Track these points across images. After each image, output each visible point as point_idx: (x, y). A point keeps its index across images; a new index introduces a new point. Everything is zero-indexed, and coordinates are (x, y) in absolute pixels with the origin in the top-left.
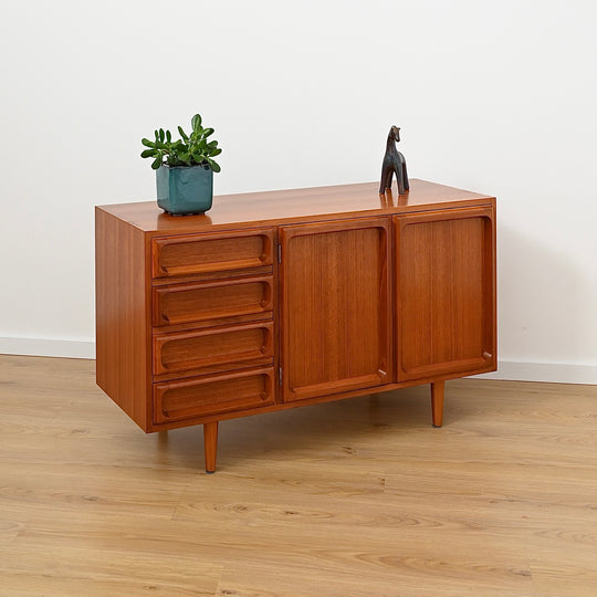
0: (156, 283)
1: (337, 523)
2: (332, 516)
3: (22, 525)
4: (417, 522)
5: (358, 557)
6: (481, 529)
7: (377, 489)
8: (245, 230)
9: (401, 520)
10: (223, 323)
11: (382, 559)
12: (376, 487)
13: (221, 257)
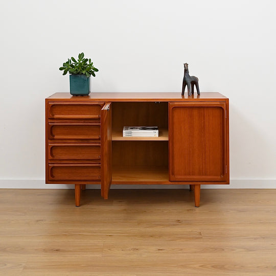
1: (185, 253)
2: (182, 250)
3: (24, 264)
4: (223, 250)
5: (200, 266)
6: (254, 251)
7: (199, 237)
9: (215, 249)
11: (213, 267)
12: (198, 236)
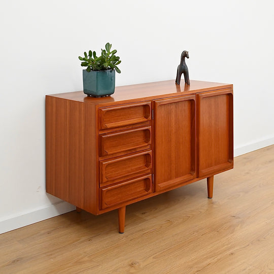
0: (101, 133)
8: (138, 103)
10: (129, 152)
13: (128, 117)
